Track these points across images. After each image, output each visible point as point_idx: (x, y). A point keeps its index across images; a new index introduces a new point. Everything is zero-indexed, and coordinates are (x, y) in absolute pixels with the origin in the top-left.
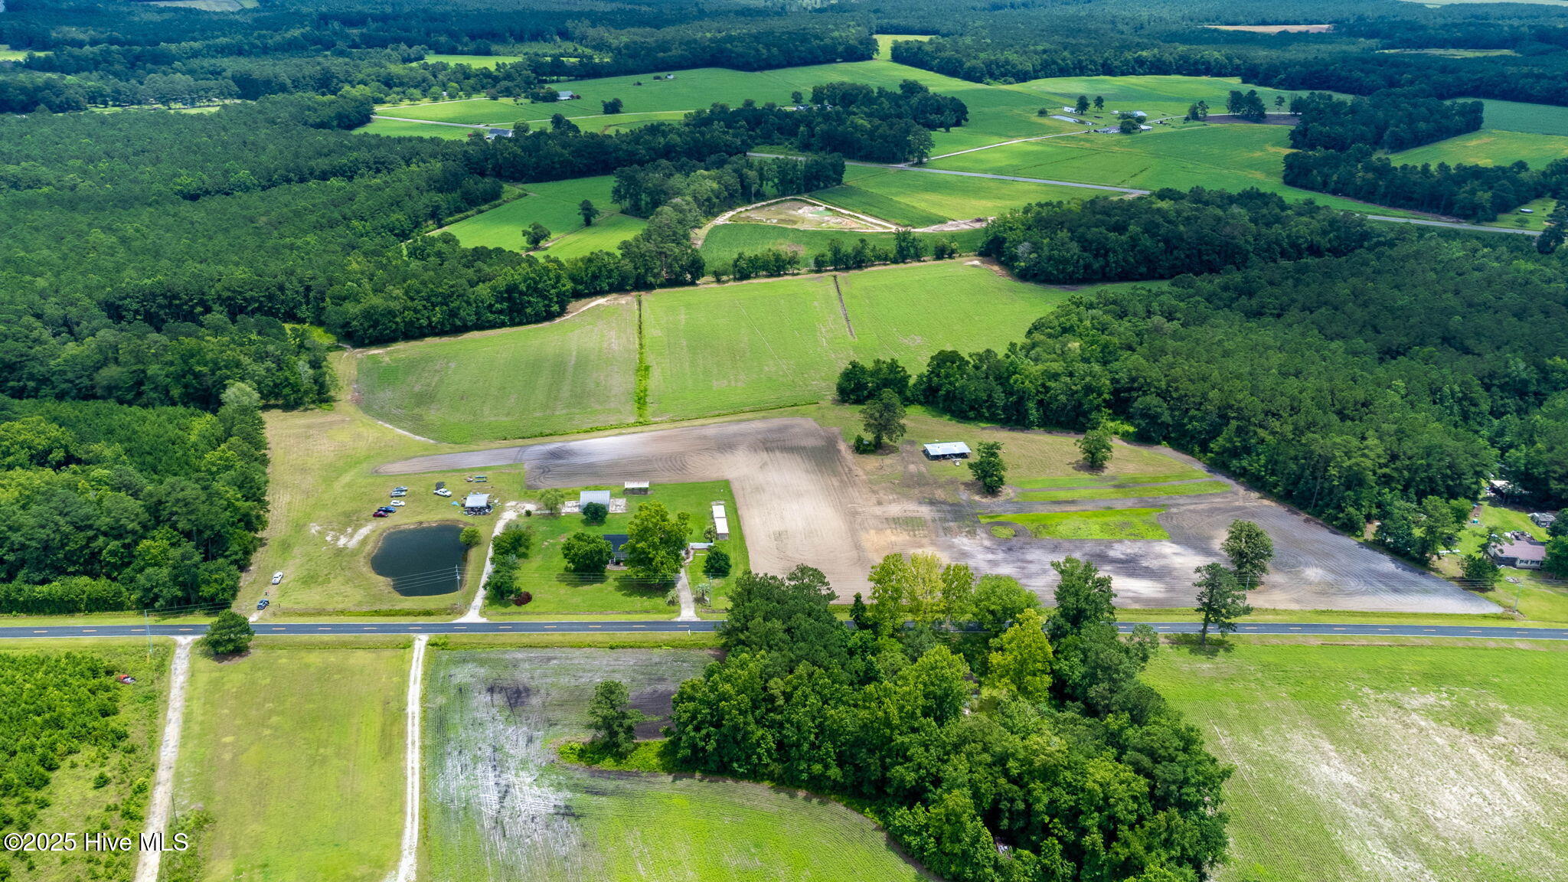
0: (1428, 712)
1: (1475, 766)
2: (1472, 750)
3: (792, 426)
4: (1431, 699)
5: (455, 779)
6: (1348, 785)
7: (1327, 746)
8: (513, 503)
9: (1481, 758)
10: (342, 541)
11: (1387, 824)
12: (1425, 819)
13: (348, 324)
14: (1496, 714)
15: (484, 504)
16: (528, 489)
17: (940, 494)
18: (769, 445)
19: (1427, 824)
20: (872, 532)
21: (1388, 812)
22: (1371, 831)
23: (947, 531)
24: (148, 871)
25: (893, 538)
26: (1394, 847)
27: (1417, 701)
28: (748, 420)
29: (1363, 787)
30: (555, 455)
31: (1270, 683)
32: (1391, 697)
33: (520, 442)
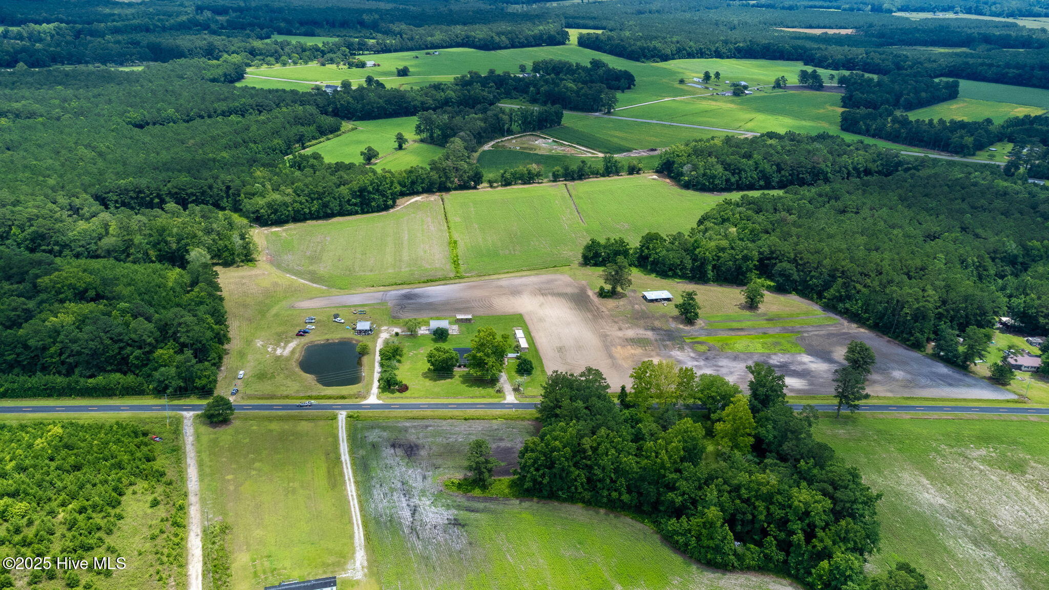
0: (983, 460)
1: (1017, 493)
2: (1014, 484)
3: (556, 280)
4: (983, 452)
5: (380, 501)
6: (941, 505)
7: (925, 481)
8: (385, 328)
9: (1020, 488)
10: (279, 352)
11: (970, 529)
12: (991, 525)
13: (257, 211)
14: (1025, 461)
15: (368, 328)
16: (394, 319)
17: (657, 324)
18: (543, 292)
19: (994, 530)
20: (619, 347)
21: (969, 521)
22: (960, 533)
23: (665, 347)
24: (196, 559)
25: (633, 351)
26: (976, 543)
27: (976, 454)
28: (527, 276)
29: (951, 506)
30: (408, 297)
31: (883, 442)
32: (959, 451)
33: (382, 288)
